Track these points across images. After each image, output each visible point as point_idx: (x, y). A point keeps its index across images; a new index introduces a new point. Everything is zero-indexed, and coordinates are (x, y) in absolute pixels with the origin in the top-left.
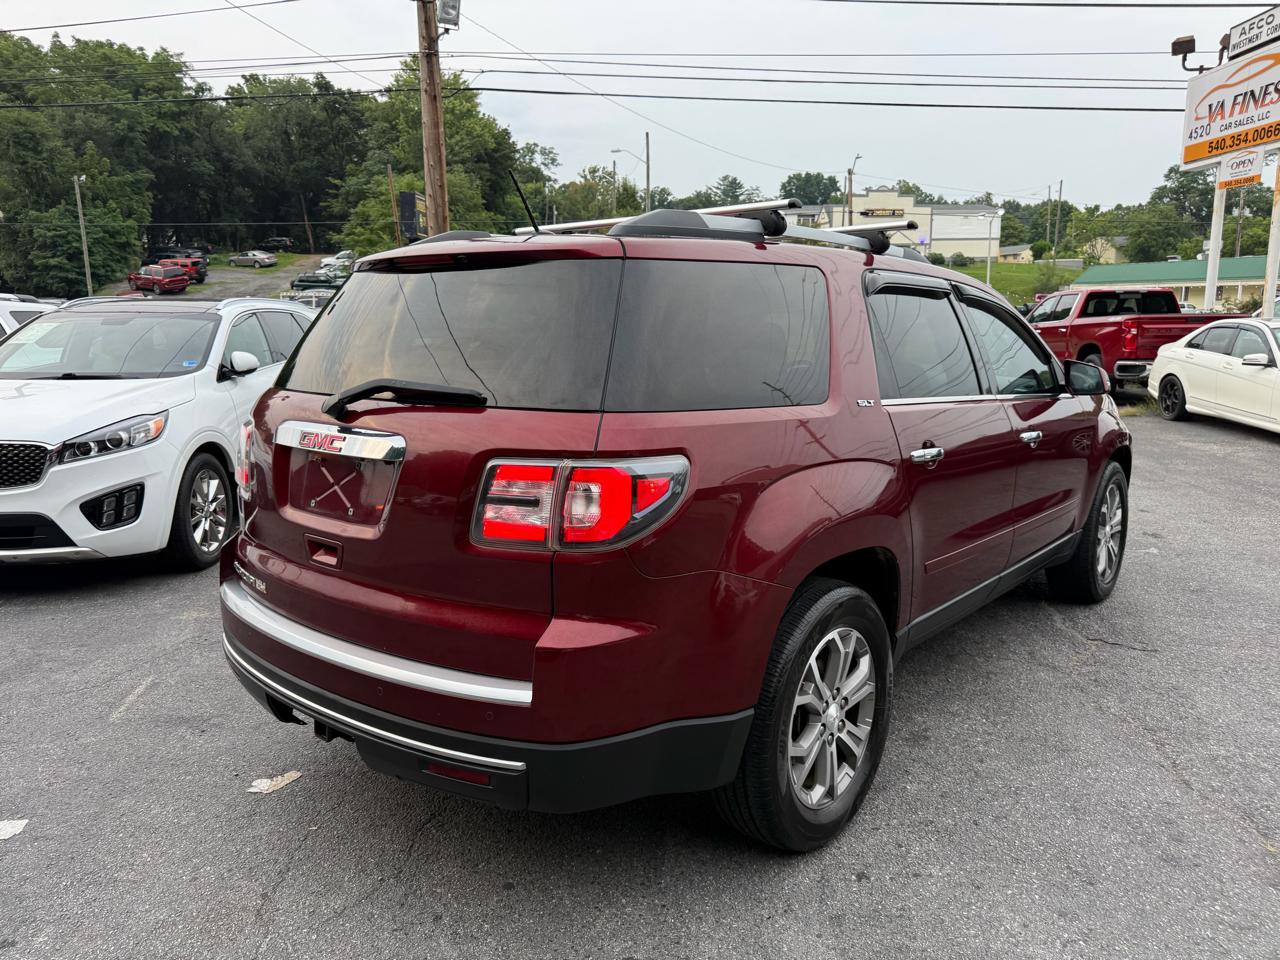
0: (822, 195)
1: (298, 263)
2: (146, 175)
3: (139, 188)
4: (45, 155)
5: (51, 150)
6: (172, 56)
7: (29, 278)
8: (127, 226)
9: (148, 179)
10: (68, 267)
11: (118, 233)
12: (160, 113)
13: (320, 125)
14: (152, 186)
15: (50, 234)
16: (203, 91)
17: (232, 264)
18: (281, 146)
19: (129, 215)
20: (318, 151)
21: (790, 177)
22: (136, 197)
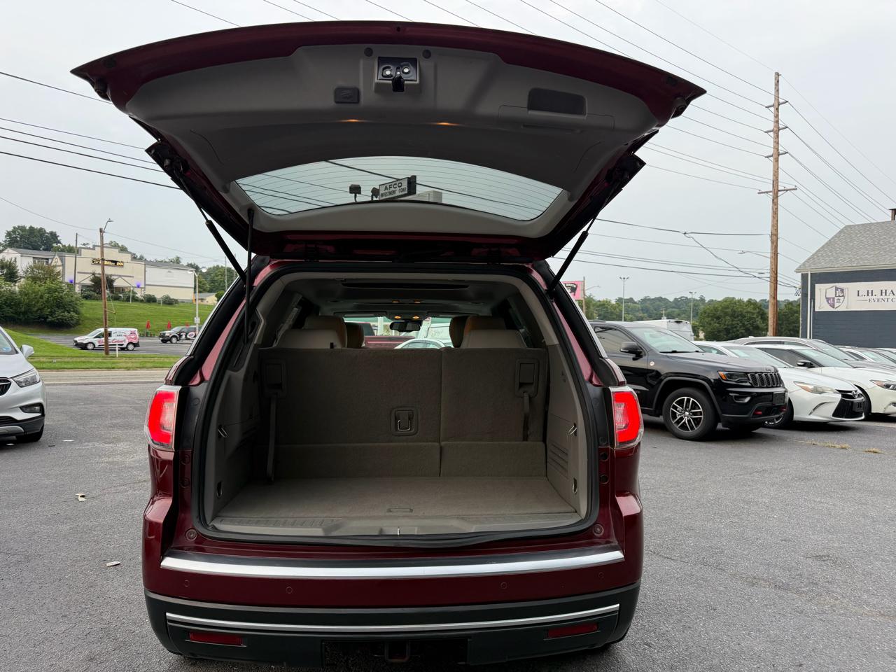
0: (45, 244)
21: (14, 228)
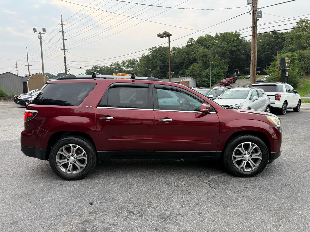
1: (260, 77)
2: (228, 60)
3: (226, 63)
4: (207, 58)
5: (209, 57)
6: (237, 33)
7: (201, 83)
8: (221, 72)
9: (228, 61)
10: (208, 81)
11: (219, 73)
12: (233, 46)
13: (273, 42)
14: (229, 62)
15: (206, 74)
16: (243, 39)
17: (244, 78)
18: (262, 49)
19: (222, 69)
20: (272, 49)
22: (225, 65)
